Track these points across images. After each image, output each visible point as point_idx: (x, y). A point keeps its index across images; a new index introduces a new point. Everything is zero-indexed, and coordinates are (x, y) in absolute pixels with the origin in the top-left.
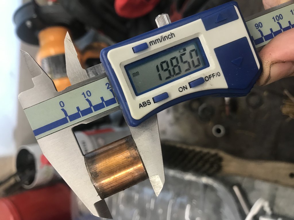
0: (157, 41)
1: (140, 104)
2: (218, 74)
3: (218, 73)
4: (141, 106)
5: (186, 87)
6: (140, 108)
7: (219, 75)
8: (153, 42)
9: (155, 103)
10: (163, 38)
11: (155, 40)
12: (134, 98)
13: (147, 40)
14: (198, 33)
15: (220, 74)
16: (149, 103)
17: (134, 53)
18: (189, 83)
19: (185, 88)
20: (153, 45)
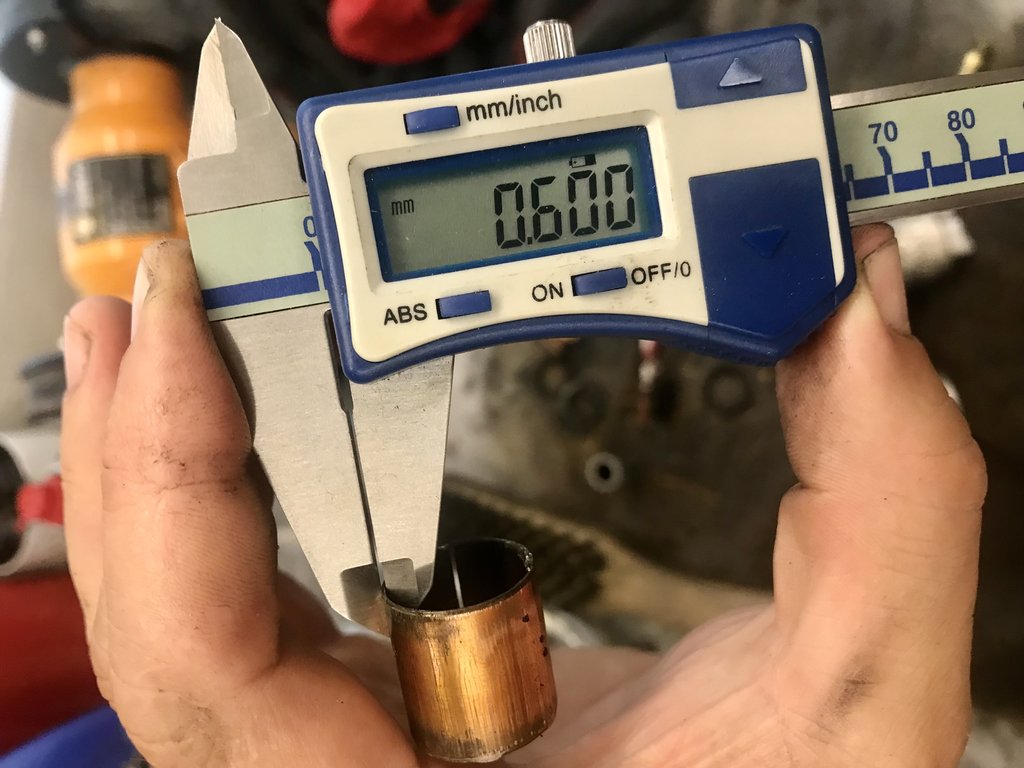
0: (494, 109)
1: (389, 311)
2: (684, 269)
3: (685, 267)
4: (390, 319)
5: (561, 289)
6: (386, 323)
7: (686, 271)
8: (480, 111)
9: (440, 317)
10: (517, 101)
11: (490, 106)
12: (373, 287)
13: (461, 100)
14: (647, 113)
15: (689, 268)
16: (421, 315)
17: (408, 133)
18: (573, 278)
19: (555, 291)
20: (477, 118)
